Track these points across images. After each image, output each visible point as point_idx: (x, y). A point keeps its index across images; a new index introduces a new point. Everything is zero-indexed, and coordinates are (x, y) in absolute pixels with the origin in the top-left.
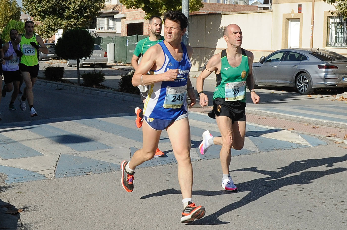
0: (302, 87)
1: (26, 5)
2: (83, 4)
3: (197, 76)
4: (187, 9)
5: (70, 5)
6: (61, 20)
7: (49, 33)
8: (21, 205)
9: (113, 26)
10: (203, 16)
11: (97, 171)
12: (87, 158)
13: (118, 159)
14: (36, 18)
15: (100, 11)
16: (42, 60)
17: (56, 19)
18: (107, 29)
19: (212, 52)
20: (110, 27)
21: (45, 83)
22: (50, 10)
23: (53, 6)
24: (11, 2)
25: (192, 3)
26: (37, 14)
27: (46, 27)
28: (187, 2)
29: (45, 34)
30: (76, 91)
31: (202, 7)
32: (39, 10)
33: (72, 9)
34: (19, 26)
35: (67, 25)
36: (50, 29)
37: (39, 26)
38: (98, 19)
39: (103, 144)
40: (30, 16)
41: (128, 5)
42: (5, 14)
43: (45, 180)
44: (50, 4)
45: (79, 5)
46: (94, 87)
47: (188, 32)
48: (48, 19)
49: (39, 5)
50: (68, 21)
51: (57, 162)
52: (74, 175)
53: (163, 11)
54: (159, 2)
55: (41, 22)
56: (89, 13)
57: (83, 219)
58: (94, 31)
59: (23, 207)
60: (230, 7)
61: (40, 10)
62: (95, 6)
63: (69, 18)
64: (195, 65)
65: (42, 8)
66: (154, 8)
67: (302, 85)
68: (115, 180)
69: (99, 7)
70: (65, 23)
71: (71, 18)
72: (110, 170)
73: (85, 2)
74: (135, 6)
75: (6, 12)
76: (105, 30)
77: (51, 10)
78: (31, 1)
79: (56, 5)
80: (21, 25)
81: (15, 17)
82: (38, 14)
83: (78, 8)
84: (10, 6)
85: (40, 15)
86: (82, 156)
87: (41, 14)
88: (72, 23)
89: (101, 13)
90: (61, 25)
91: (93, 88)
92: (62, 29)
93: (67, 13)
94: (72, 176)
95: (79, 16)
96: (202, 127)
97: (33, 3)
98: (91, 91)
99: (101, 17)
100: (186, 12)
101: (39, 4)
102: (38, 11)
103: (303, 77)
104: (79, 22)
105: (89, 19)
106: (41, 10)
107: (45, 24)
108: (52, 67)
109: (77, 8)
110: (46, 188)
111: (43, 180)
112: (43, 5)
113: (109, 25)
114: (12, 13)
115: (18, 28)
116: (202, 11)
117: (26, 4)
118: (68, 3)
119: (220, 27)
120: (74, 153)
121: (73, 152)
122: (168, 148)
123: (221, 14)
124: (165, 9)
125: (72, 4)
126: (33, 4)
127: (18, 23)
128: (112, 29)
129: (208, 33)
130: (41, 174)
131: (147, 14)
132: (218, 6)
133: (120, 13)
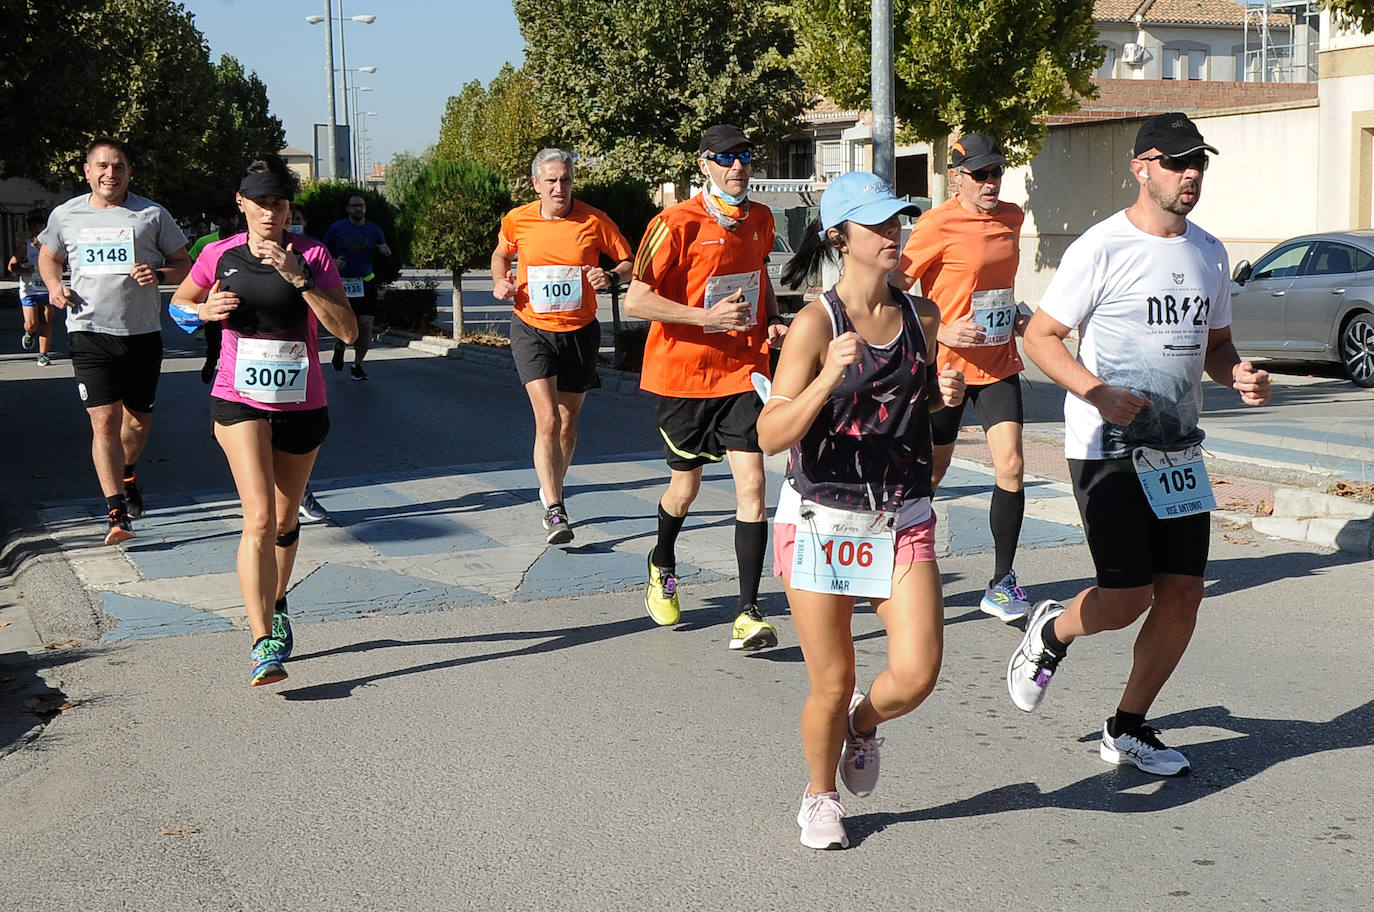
0: (1361, 359)
1: (549, 102)
2: (737, 93)
5: (695, 100)
6: (667, 151)
10: (1108, 129)
11: (398, 607)
15: (801, 117)
17: (651, 148)
22: (629, 119)
23: (638, 104)
25: (1050, 87)
26: (587, 132)
31: (1095, 98)
32: (590, 120)
33: (702, 114)
35: (686, 167)
38: (818, 143)
41: (838, 97)
42: (521, 133)
43: (224, 631)
44: (628, 97)
45: (723, 100)
48: (622, 150)
49: (593, 102)
50: (689, 153)
53: (953, 114)
55: (600, 158)
56: (760, 126)
58: (806, 187)
60: (1224, 93)
61: (595, 118)
62: (778, 100)
65: (601, 113)
67: (1362, 353)
69: (793, 103)
70: (680, 163)
73: (743, 88)
75: (525, 127)
77: (632, 120)
78: (567, 90)
79: (647, 100)
80: (467, 173)
82: (590, 132)
83: (719, 111)
85: (597, 137)
87: (599, 131)
90: (666, 167)
92: (670, 181)
93: (684, 128)
97: (572, 94)
101: (590, 100)
102: (589, 123)
103: (1363, 327)
106: (600, 120)
107: (612, 168)
109: (717, 111)
111: (218, 634)
112: (603, 101)
116: (1089, 110)
117: (549, 99)
118: (687, 93)
124: (957, 110)
125: (701, 95)
126: (573, 101)
130: (222, 616)
131: (905, 125)
132: (1180, 90)
133: (861, 122)
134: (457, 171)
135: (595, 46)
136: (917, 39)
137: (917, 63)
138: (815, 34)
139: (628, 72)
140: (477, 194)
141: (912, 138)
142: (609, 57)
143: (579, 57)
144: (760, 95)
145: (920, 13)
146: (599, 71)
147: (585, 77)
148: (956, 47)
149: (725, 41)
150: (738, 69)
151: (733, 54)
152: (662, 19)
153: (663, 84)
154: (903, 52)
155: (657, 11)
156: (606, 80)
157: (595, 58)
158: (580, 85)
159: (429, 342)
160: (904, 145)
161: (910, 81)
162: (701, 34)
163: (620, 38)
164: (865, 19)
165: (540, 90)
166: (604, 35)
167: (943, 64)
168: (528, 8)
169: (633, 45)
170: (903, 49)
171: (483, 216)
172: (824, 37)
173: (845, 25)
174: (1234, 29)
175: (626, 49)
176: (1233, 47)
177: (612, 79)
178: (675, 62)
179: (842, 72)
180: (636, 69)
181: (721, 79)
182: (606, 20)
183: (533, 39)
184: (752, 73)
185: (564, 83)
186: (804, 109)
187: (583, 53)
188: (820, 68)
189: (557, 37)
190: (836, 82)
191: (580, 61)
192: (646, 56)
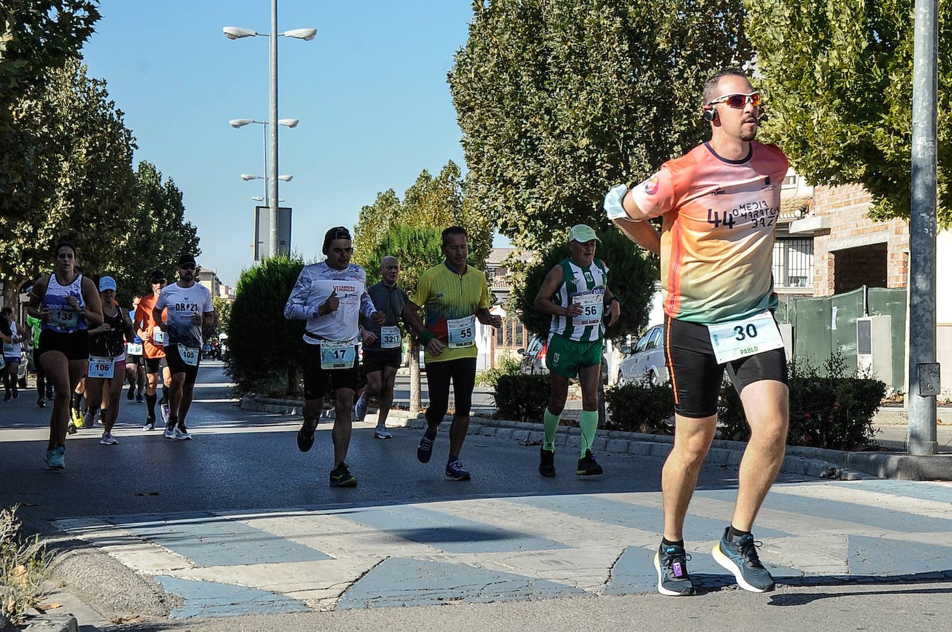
1: (485, 194)
9: (803, 271)
11: (482, 596)
13: (568, 570)
14: (519, 241)
18: (782, 281)
20: (795, 275)
22: (567, 211)
23: (577, 196)
24: (458, 198)
26: (524, 223)
32: (527, 211)
34: (421, 241)
40: (501, 232)
43: (301, 612)
44: (567, 188)
46: (641, 432)
49: (530, 193)
51: (365, 573)
52: (400, 603)
61: (533, 210)
65: (539, 204)
72: (527, 595)
74: (835, 175)
77: (570, 211)
78: (505, 181)
79: (587, 191)
82: (526, 226)
85: (533, 230)
87: (535, 224)
91: (636, 435)
94: (393, 607)
97: (510, 185)
98: (629, 444)
101: (528, 191)
102: (526, 215)
106: (537, 212)
111: (296, 614)
112: (541, 192)
113: (790, 267)
117: (485, 191)
120: (434, 555)
121: (430, 555)
126: (510, 192)
128: (799, 283)
130: (294, 598)
131: (880, 200)
133: (811, 213)
135: (535, 136)
138: (786, 105)
139: (568, 162)
141: (888, 213)
142: (549, 146)
143: (518, 147)
145: (901, 81)
146: (538, 161)
147: (524, 167)
149: (669, 131)
151: (677, 144)
152: (606, 109)
153: (604, 174)
155: (600, 99)
156: (545, 170)
157: (534, 148)
158: (519, 176)
160: (879, 220)
162: (644, 123)
163: (561, 127)
164: (842, 87)
165: (476, 181)
166: (545, 126)
168: (467, 98)
169: (573, 135)
172: (797, 108)
173: (820, 93)
175: (567, 138)
177: (551, 168)
178: (617, 152)
179: (816, 142)
180: (576, 160)
182: (548, 111)
183: (472, 129)
185: (502, 175)
187: (522, 144)
188: (792, 139)
189: (497, 126)
190: (809, 153)
191: (519, 152)
192: (587, 146)
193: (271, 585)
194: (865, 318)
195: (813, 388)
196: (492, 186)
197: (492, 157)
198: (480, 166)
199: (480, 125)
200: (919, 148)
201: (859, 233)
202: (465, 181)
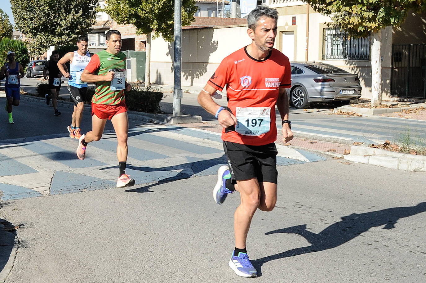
0: (298, 101)
2: (74, 20)
3: (189, 91)
4: (179, 24)
6: (53, 37)
7: (41, 50)
8: (17, 222)
10: (195, 31)
11: (92, 187)
12: (81, 174)
13: (112, 175)
14: (28, 36)
15: (91, 27)
16: (34, 76)
17: (48, 36)
18: (98, 45)
19: (204, 66)
20: (101, 43)
21: (38, 100)
22: (42, 27)
23: (45, 23)
25: (184, 18)
27: (37, 44)
28: (179, 16)
29: (37, 51)
30: (69, 107)
31: (194, 21)
33: (64, 25)
35: (58, 42)
36: (42, 46)
37: (31, 43)
39: (97, 161)
40: (22, 33)
41: (119, 21)
43: (40, 196)
44: (42, 21)
45: (70, 22)
47: (181, 47)
48: (40, 37)
50: (59, 37)
51: (52, 179)
52: (69, 192)
53: (155, 25)
54: (150, 17)
55: (33, 39)
56: (80, 30)
57: (79, 236)
59: (19, 224)
60: (222, 21)
62: (86, 22)
63: (60, 35)
64: (187, 80)
65: (34, 25)
66: (145, 24)
67: (298, 99)
68: (110, 197)
69: (90, 23)
70: (56, 40)
71: (63, 34)
72: (105, 186)
73: (76, 18)
74: (126, 22)
76: (96, 46)
77: (43, 27)
78: (23, 19)
79: (47, 22)
80: (14, 42)
81: (7, 34)
82: (30, 32)
83: (69, 25)
84: (2, 24)
85: (32, 33)
86: (76, 173)
87: (32, 31)
88: (64, 40)
89: (92, 29)
90: (52, 42)
92: (54, 46)
93: (58, 30)
94: (67, 193)
95: (71, 33)
96: (197, 142)
97: (25, 20)
99: (92, 33)
100: (178, 27)
101: (31, 22)
102: (30, 28)
103: (299, 91)
104: (70, 39)
105: (81, 36)
106: (33, 27)
107: (37, 41)
108: (45, 84)
110: (41, 205)
111: (39, 197)
112: (35, 22)
113: (100, 41)
114: (4, 31)
115: (11, 46)
116: (193, 25)
117: (18, 22)
118: (59, 20)
119: (212, 42)
120: (69, 169)
121: (67, 169)
122: (163, 164)
123: (213, 28)
125: (63, 20)
126: (25, 22)
127: (10, 41)
128: (103, 45)
129: (200, 47)
130: (36, 191)
131: (139, 29)
132: (209, 20)
134: (11, 42)
135: (32, 6)
136: (144, 3)
137: (145, 11)
138: (113, 2)
139: (43, 13)
140: (17, 48)
141: (141, 33)
142: (37, 9)
143: (28, 9)
144: (80, 21)
146: (34, 13)
148: (156, 6)
149: (71, 5)
150: (75, 13)
151: (73, 9)
153: (53, 17)
154: (140, 7)
156: (36, 16)
157: (32, 10)
158: (27, 17)
159: (2, 93)
160: (139, 35)
161: (142, 16)
162: (64, 3)
163: (40, 4)
166: (35, 3)
167: (152, 11)
169: (44, 6)
170: (140, 6)
171: (19, 55)
172: (115, 3)
174: (208, 4)
175: (42, 7)
176: (208, 9)
177: (38, 15)
178: (56, 11)
179: (122, 13)
180: (45, 13)
181: (70, 16)
183: (14, 4)
184: (79, 14)
185: (23, 17)
186: (92, 25)
189: (22, 4)
190: (119, 16)
191: (28, 11)
192: (48, 9)
193: (26, 185)
194: (129, 59)
195: (143, 95)
196: (20, 20)
197: (19, 12)
198: (16, 14)
199: (17, 3)
200: (176, 27)
201: (126, 35)
202: (5, 15)
